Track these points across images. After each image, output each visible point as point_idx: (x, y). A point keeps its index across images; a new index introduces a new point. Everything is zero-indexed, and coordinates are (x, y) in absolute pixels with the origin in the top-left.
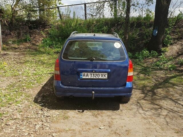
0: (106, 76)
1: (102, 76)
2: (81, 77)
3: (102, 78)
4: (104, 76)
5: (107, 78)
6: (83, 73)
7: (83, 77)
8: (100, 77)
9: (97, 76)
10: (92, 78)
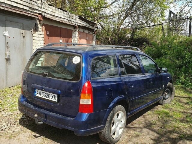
0: (56, 98)
1: (52, 98)
2: (35, 94)
3: (52, 100)
4: (55, 98)
5: (56, 101)
6: (37, 90)
7: (36, 95)
8: (50, 99)
9: (47, 97)
10: (44, 97)
